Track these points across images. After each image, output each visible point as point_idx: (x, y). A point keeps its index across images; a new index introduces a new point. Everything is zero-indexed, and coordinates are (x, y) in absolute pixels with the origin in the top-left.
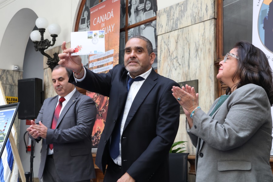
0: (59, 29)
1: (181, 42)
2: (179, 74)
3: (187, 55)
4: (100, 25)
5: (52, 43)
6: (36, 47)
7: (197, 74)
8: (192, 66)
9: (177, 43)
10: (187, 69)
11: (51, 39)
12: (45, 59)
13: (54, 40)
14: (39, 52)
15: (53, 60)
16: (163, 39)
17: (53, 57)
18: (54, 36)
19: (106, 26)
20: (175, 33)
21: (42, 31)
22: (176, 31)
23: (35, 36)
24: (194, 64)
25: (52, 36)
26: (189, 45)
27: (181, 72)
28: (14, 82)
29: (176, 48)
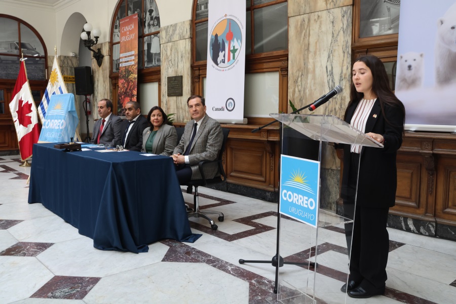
0: (100, 32)
1: (173, 50)
2: (172, 71)
3: (176, 59)
4: (126, 32)
5: (95, 42)
6: (85, 44)
7: (182, 72)
8: (180, 67)
9: (171, 50)
10: (177, 68)
11: (94, 39)
12: (92, 53)
13: (97, 41)
14: (87, 48)
15: (97, 53)
16: (163, 47)
17: (97, 51)
18: (97, 38)
19: (129, 34)
20: (170, 44)
21: (89, 33)
22: (171, 43)
23: (84, 36)
24: (181, 65)
25: (95, 37)
26: (178, 53)
27: (174, 70)
28: (73, 65)
29: (171, 54)
